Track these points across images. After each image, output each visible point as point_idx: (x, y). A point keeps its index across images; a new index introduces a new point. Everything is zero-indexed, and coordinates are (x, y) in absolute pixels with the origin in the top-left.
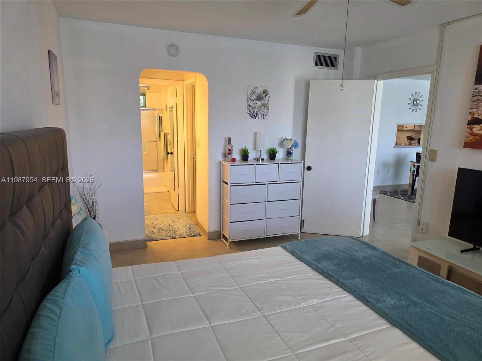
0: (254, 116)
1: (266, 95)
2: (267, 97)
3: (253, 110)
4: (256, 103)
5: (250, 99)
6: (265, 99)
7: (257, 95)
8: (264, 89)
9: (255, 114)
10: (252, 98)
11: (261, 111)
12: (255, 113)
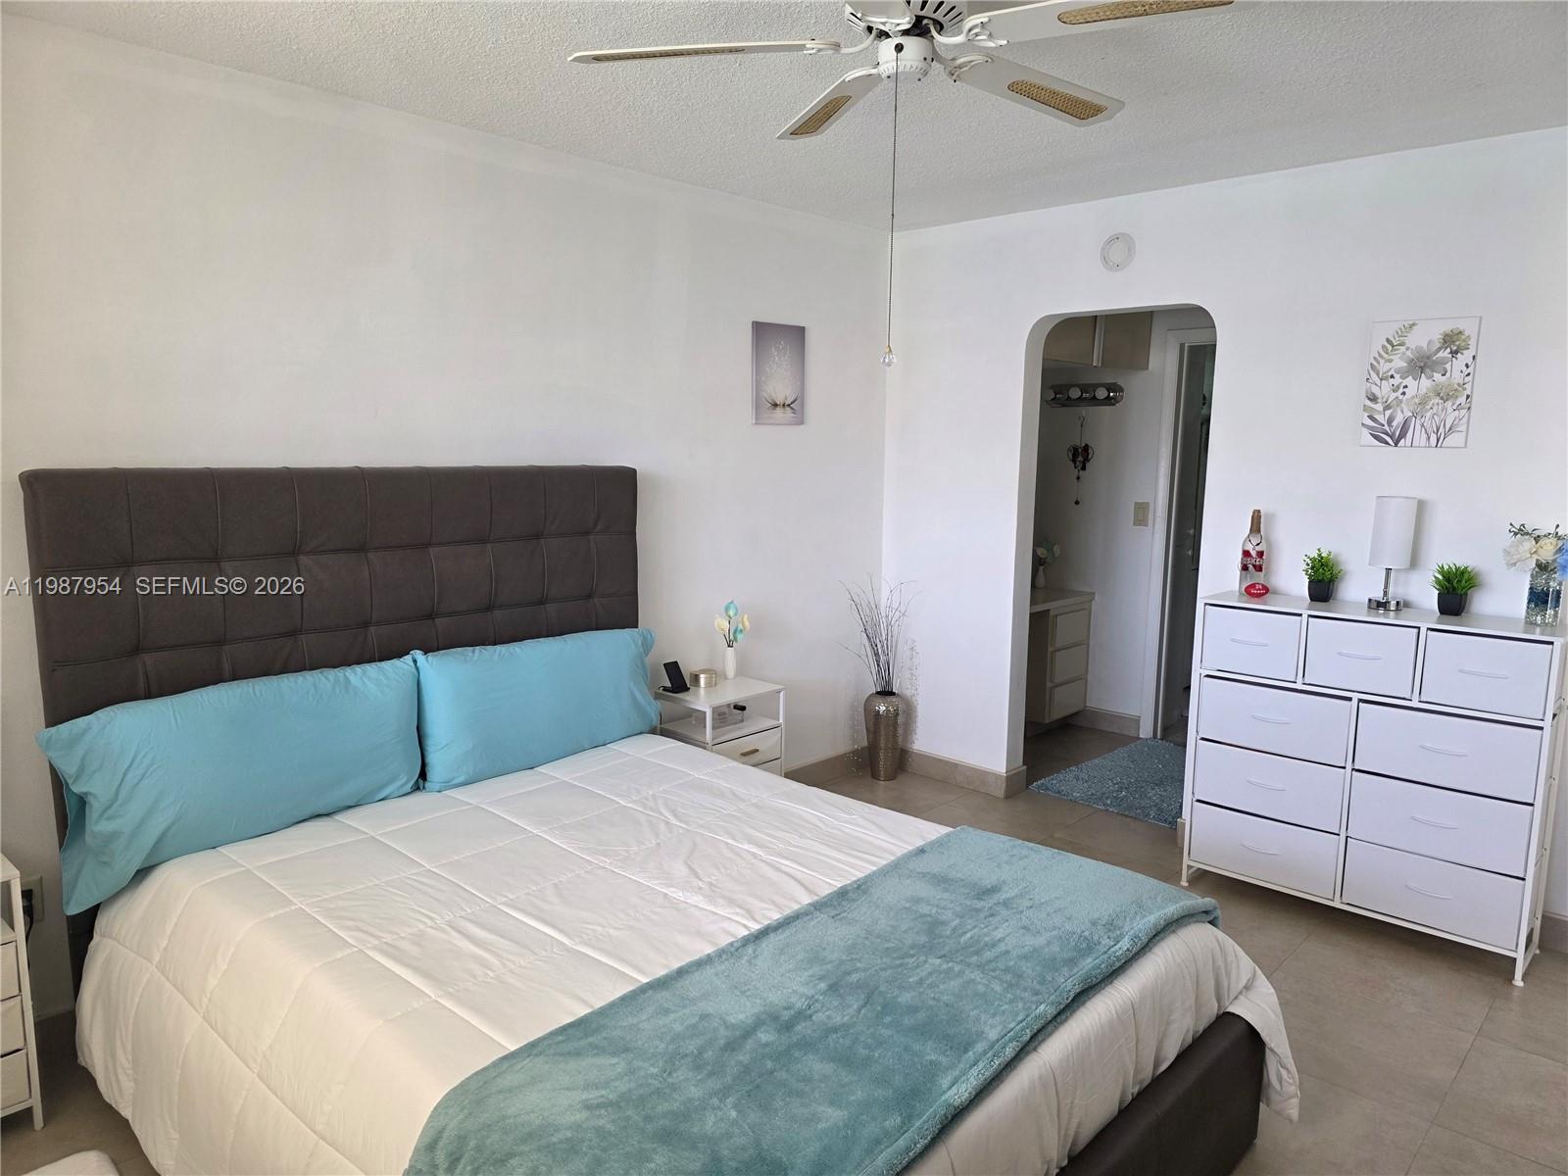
0: (1391, 436)
1: (1454, 353)
2: (1465, 357)
3: (1388, 412)
4: (1406, 387)
5: (1378, 374)
6: (1448, 366)
7: (1409, 353)
8: (1448, 327)
9: (1397, 427)
10: (1384, 367)
11: (1429, 415)
12: (1394, 424)
